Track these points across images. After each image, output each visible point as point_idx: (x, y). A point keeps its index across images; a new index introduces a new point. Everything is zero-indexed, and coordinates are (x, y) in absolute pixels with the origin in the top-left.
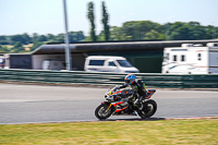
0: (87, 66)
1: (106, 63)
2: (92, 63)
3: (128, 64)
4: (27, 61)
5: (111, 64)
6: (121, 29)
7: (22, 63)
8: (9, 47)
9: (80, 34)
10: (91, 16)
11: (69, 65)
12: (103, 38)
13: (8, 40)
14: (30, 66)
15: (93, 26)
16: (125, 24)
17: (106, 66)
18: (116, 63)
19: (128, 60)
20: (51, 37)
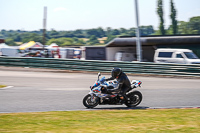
0: (156, 58)
1: (174, 55)
2: (161, 55)
3: (194, 56)
4: (102, 52)
5: (179, 56)
6: (188, 24)
7: (97, 55)
8: (85, 40)
9: (150, 29)
10: (160, 12)
11: (139, 57)
12: (171, 32)
13: (84, 33)
14: (104, 57)
15: (162, 21)
16: (191, 19)
17: (174, 58)
18: (184, 55)
19: (194, 52)
20: (124, 30)
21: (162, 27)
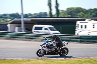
0: (33, 30)
1: (43, 29)
2: (36, 28)
3: (55, 29)
5: (46, 29)
10: (50, 5)
13: (8, 16)
15: (51, 9)
16: (68, 9)
17: (43, 30)
18: (49, 29)
20: (30, 15)
21: (51, 13)
